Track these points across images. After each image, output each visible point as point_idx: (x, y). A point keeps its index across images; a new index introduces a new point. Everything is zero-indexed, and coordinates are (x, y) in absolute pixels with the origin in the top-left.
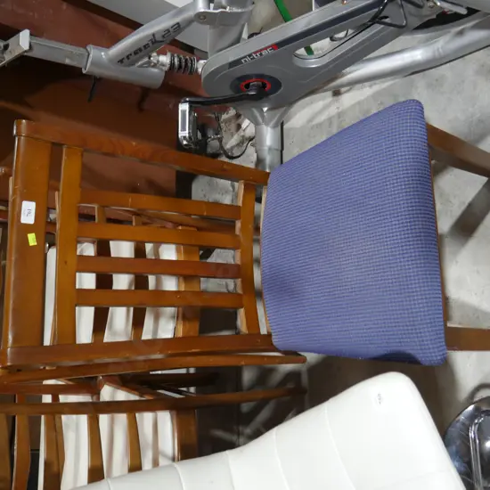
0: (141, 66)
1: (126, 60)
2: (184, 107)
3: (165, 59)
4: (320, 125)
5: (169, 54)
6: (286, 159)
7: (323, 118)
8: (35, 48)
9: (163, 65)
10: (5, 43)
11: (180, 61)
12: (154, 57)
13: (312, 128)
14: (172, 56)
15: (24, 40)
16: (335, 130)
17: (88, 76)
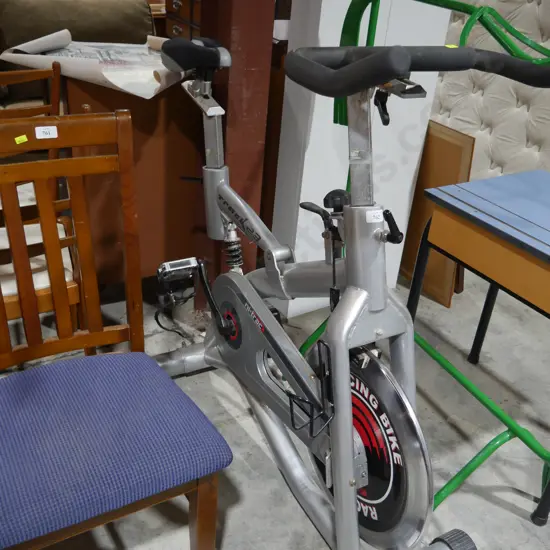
0: (222, 216)
1: (222, 201)
2: (193, 262)
3: (233, 236)
4: (218, 404)
5: (238, 239)
6: (177, 381)
7: (225, 404)
8: (211, 121)
9: (228, 236)
10: (210, 96)
11: (235, 250)
12: (232, 227)
13: (214, 398)
14: (238, 243)
15: (215, 111)
16: (214, 420)
17: (201, 172)
